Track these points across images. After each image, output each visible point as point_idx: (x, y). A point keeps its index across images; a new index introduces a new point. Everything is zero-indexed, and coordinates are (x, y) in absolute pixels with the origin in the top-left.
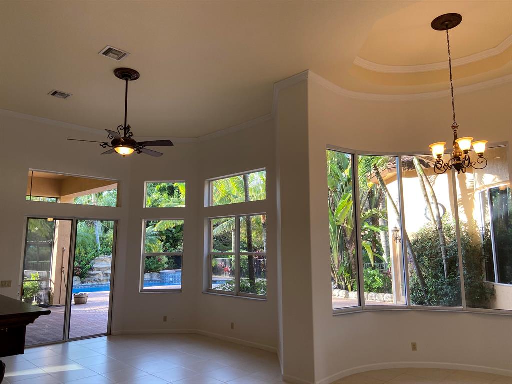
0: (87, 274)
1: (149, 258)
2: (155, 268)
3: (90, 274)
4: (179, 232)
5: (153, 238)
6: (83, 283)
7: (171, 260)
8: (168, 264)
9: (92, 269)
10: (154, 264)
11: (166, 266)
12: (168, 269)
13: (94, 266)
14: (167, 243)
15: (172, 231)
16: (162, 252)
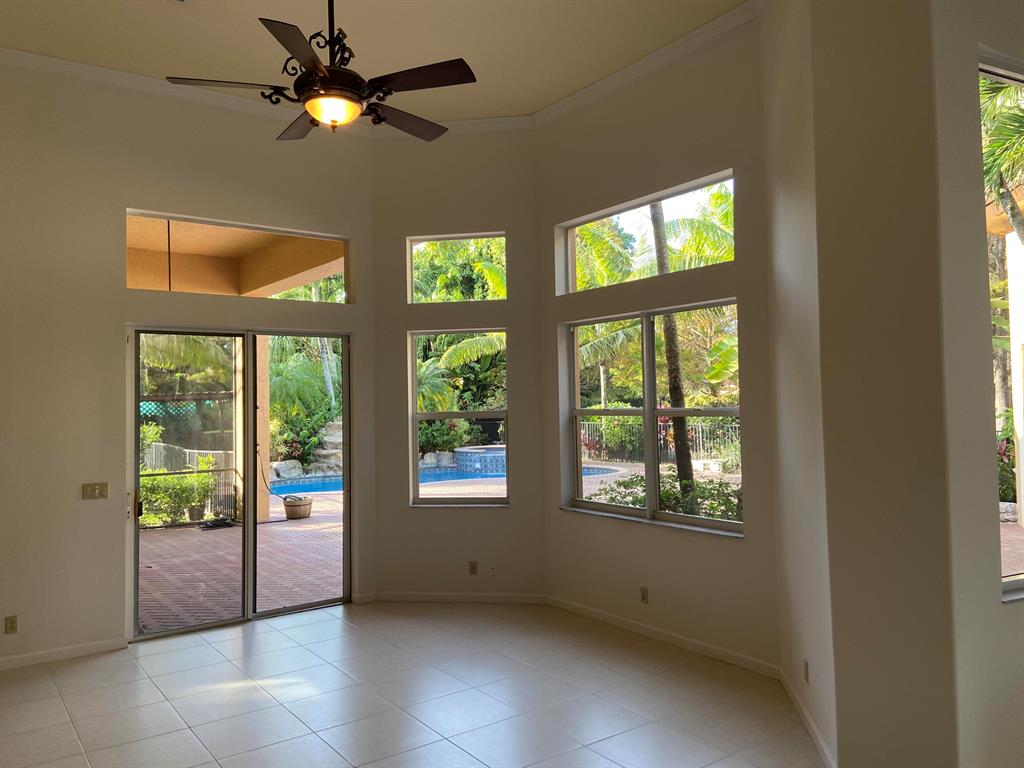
0: (314, 455)
1: (430, 422)
2: (443, 442)
3: (319, 456)
4: (488, 370)
5: (439, 381)
6: (306, 472)
7: (475, 427)
8: (469, 434)
9: (321, 445)
10: (442, 434)
11: (466, 438)
12: (469, 443)
13: (325, 439)
14: (464, 391)
15: (473, 369)
16: (456, 409)
